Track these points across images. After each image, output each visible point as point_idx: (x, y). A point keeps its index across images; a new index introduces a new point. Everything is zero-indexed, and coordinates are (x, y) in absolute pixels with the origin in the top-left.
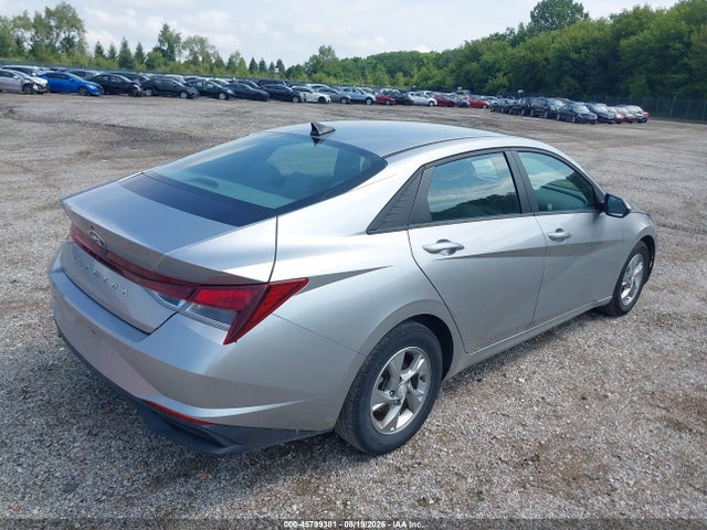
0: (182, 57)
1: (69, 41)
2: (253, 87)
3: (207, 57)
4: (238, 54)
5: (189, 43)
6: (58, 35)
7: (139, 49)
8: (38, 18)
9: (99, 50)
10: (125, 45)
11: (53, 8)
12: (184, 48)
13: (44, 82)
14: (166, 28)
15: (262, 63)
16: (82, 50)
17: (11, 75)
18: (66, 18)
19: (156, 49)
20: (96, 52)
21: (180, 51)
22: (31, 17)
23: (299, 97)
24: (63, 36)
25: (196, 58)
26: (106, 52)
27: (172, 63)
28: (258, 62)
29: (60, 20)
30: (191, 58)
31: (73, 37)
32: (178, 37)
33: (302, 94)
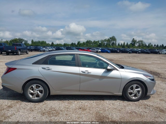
0: (137, 45)
1: (113, 43)
2: (147, 50)
3: (143, 44)
4: (150, 43)
5: (139, 42)
6: (111, 42)
7: (127, 44)
8: (108, 39)
9: (119, 44)
10: (124, 43)
11: (111, 37)
12: (137, 43)
13: (100, 51)
14: (134, 39)
15: (158, 45)
16: (115, 45)
17: (95, 50)
18: (113, 39)
19: (131, 44)
20: (118, 45)
21: (136, 44)
22: (107, 39)
23: (159, 53)
24: (112, 42)
25: (140, 45)
26: (120, 45)
27: (134, 46)
28: (156, 45)
29: (112, 39)
30: (139, 45)
31: (114, 42)
32: (136, 41)
33: (160, 52)
